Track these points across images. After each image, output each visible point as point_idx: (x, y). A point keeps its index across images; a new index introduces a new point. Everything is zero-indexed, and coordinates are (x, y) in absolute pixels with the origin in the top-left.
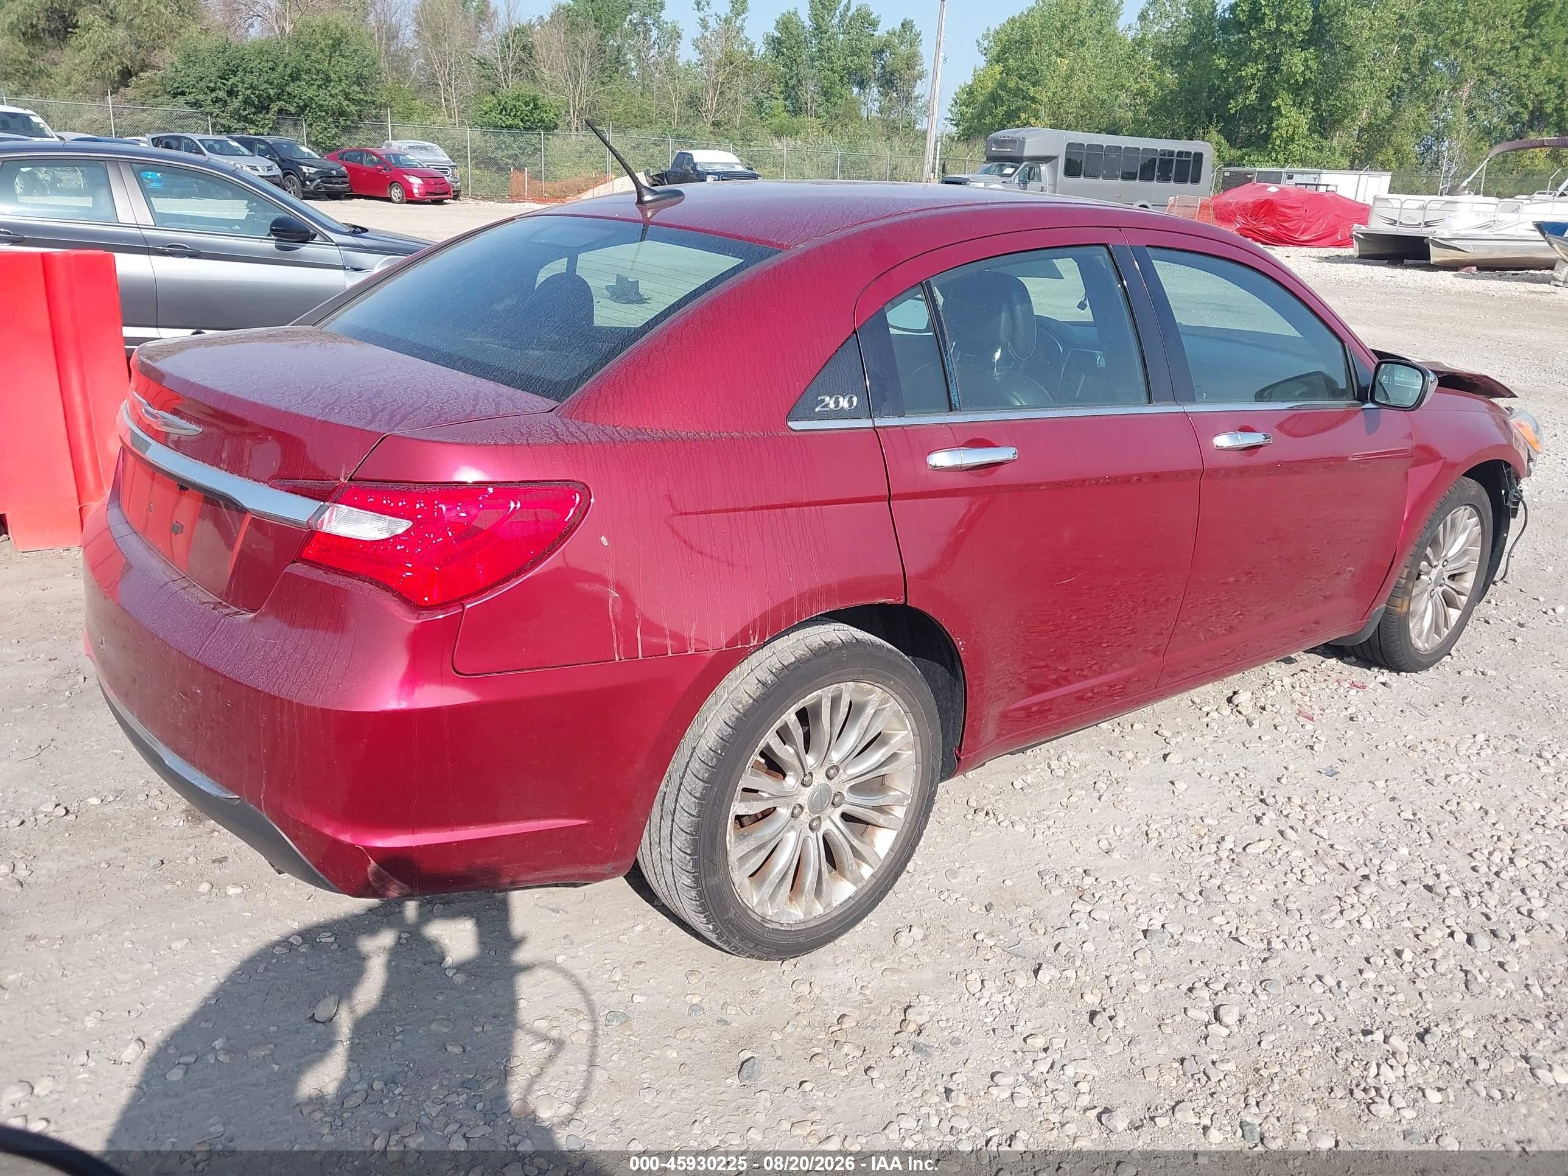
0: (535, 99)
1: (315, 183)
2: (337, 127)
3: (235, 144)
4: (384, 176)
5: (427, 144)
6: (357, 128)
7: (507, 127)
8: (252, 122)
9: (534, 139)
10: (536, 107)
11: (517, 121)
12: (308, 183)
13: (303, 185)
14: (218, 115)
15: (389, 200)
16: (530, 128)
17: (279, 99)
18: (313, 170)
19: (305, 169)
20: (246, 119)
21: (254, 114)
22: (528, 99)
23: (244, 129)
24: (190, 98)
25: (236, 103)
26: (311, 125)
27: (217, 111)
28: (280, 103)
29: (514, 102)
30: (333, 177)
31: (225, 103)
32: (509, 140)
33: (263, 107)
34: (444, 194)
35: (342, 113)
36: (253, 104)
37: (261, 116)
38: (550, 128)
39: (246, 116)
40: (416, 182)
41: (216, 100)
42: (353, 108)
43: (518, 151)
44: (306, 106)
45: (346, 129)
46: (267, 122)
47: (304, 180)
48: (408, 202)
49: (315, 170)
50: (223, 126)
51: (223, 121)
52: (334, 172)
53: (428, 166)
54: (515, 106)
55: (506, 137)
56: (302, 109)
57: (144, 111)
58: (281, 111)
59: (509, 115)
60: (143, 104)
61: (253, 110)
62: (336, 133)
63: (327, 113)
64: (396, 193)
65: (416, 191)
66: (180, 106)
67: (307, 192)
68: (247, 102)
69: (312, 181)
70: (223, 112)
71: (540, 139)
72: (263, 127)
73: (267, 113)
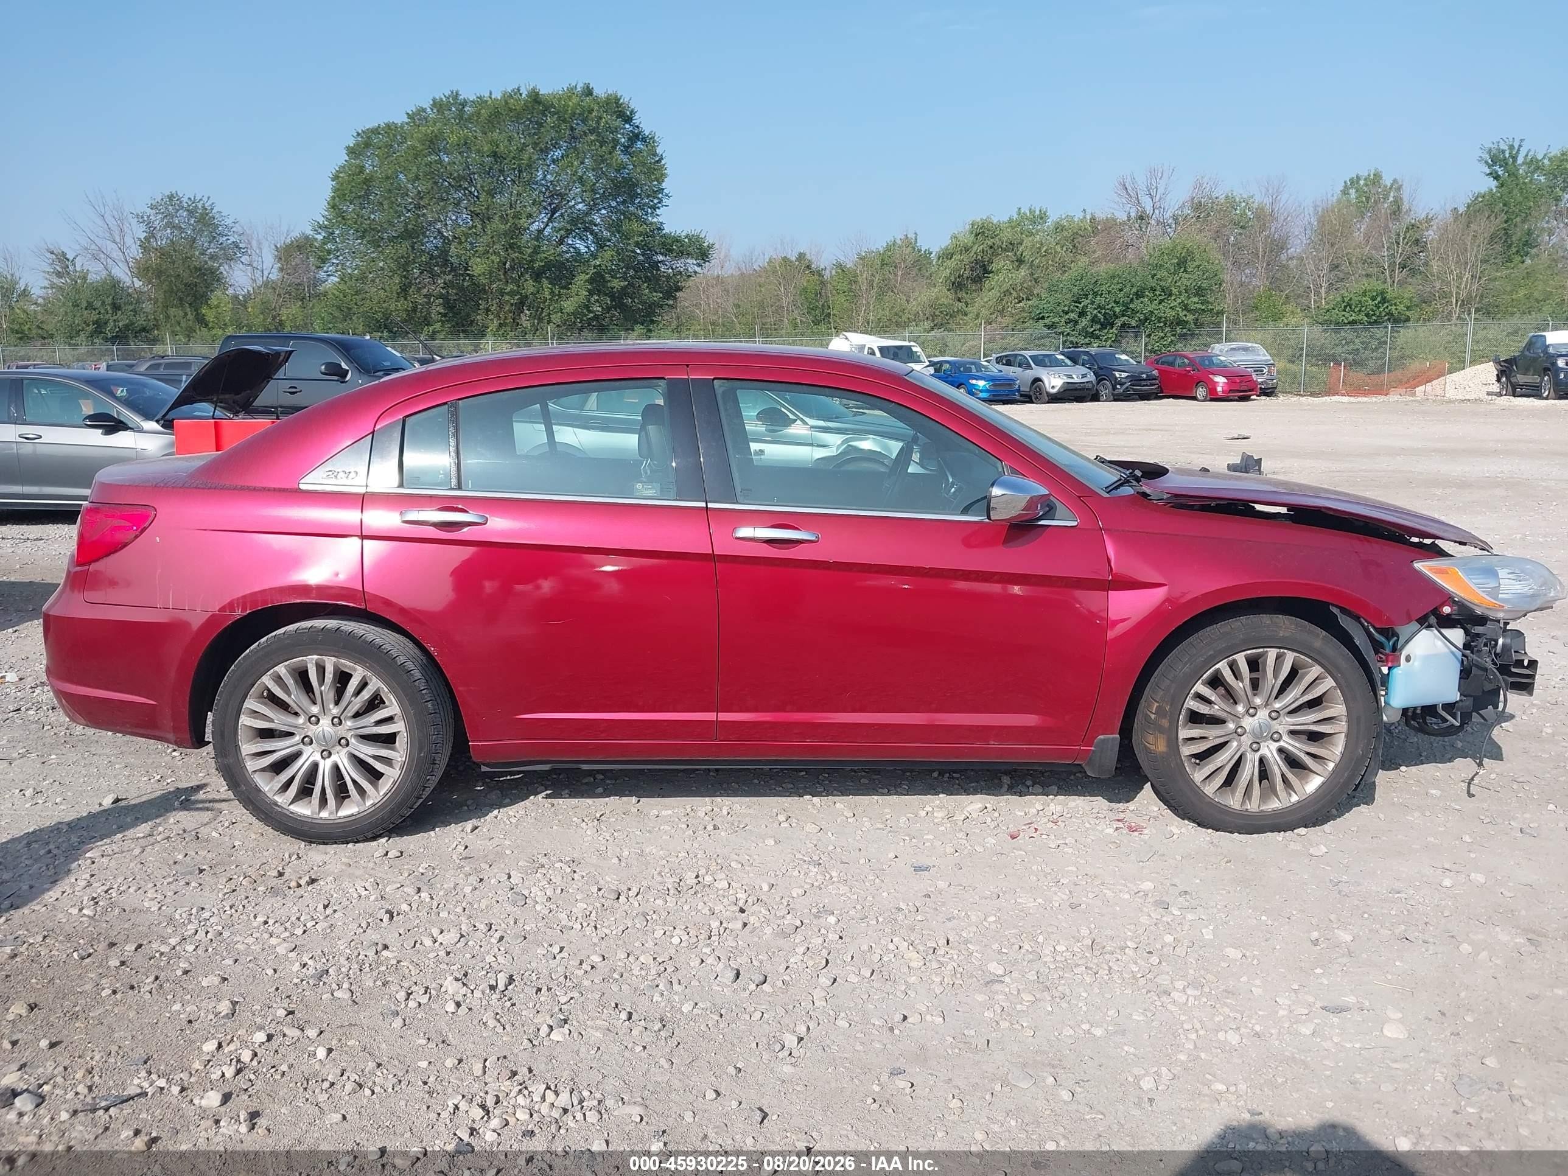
0: (1383, 293)
1: (1125, 386)
2: (1174, 335)
3: (1062, 357)
4: (1192, 377)
5: (1250, 345)
6: (1193, 335)
7: (1349, 323)
8: (1098, 337)
9: (1378, 332)
10: (1384, 300)
11: (1360, 317)
12: (1118, 386)
13: (1114, 388)
14: (1068, 334)
15: (1195, 398)
16: (1376, 322)
17: (1123, 315)
18: (1124, 375)
19: (1117, 374)
20: (1092, 335)
21: (1100, 330)
22: (1375, 294)
23: (1088, 344)
24: (1047, 321)
25: (1084, 322)
26: (1150, 335)
27: (1068, 330)
28: (1123, 319)
29: (1359, 298)
30: (1144, 380)
31: (1076, 322)
32: (1351, 335)
33: (1108, 324)
34: (1250, 391)
35: (1180, 323)
36: (1099, 322)
37: (1106, 331)
38: (1399, 321)
39: (1092, 333)
40: (1220, 380)
41: (1070, 321)
42: (1190, 318)
43: (1359, 346)
44: (1146, 319)
45: (1183, 337)
46: (1110, 336)
47: (1115, 383)
48: (1212, 400)
49: (1127, 374)
50: (1071, 342)
51: (1072, 339)
52: (1144, 376)
53: (1239, 366)
54: (1360, 301)
55: (1347, 333)
56: (1142, 322)
57: (1013, 335)
58: (1123, 325)
59: (1354, 311)
60: (1013, 330)
61: (1099, 326)
62: (1172, 341)
63: (1165, 324)
64: (1201, 392)
65: (1219, 389)
66: (1040, 329)
67: (1117, 395)
68: (1094, 320)
69: (1122, 384)
70: (1074, 330)
71: (1387, 332)
72: (1106, 341)
73: (1112, 328)
